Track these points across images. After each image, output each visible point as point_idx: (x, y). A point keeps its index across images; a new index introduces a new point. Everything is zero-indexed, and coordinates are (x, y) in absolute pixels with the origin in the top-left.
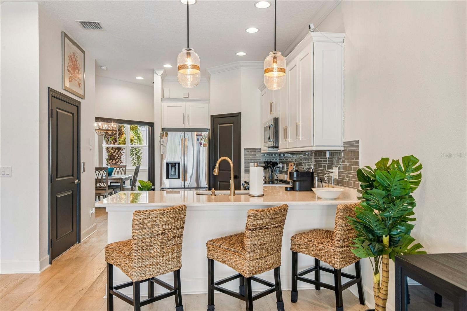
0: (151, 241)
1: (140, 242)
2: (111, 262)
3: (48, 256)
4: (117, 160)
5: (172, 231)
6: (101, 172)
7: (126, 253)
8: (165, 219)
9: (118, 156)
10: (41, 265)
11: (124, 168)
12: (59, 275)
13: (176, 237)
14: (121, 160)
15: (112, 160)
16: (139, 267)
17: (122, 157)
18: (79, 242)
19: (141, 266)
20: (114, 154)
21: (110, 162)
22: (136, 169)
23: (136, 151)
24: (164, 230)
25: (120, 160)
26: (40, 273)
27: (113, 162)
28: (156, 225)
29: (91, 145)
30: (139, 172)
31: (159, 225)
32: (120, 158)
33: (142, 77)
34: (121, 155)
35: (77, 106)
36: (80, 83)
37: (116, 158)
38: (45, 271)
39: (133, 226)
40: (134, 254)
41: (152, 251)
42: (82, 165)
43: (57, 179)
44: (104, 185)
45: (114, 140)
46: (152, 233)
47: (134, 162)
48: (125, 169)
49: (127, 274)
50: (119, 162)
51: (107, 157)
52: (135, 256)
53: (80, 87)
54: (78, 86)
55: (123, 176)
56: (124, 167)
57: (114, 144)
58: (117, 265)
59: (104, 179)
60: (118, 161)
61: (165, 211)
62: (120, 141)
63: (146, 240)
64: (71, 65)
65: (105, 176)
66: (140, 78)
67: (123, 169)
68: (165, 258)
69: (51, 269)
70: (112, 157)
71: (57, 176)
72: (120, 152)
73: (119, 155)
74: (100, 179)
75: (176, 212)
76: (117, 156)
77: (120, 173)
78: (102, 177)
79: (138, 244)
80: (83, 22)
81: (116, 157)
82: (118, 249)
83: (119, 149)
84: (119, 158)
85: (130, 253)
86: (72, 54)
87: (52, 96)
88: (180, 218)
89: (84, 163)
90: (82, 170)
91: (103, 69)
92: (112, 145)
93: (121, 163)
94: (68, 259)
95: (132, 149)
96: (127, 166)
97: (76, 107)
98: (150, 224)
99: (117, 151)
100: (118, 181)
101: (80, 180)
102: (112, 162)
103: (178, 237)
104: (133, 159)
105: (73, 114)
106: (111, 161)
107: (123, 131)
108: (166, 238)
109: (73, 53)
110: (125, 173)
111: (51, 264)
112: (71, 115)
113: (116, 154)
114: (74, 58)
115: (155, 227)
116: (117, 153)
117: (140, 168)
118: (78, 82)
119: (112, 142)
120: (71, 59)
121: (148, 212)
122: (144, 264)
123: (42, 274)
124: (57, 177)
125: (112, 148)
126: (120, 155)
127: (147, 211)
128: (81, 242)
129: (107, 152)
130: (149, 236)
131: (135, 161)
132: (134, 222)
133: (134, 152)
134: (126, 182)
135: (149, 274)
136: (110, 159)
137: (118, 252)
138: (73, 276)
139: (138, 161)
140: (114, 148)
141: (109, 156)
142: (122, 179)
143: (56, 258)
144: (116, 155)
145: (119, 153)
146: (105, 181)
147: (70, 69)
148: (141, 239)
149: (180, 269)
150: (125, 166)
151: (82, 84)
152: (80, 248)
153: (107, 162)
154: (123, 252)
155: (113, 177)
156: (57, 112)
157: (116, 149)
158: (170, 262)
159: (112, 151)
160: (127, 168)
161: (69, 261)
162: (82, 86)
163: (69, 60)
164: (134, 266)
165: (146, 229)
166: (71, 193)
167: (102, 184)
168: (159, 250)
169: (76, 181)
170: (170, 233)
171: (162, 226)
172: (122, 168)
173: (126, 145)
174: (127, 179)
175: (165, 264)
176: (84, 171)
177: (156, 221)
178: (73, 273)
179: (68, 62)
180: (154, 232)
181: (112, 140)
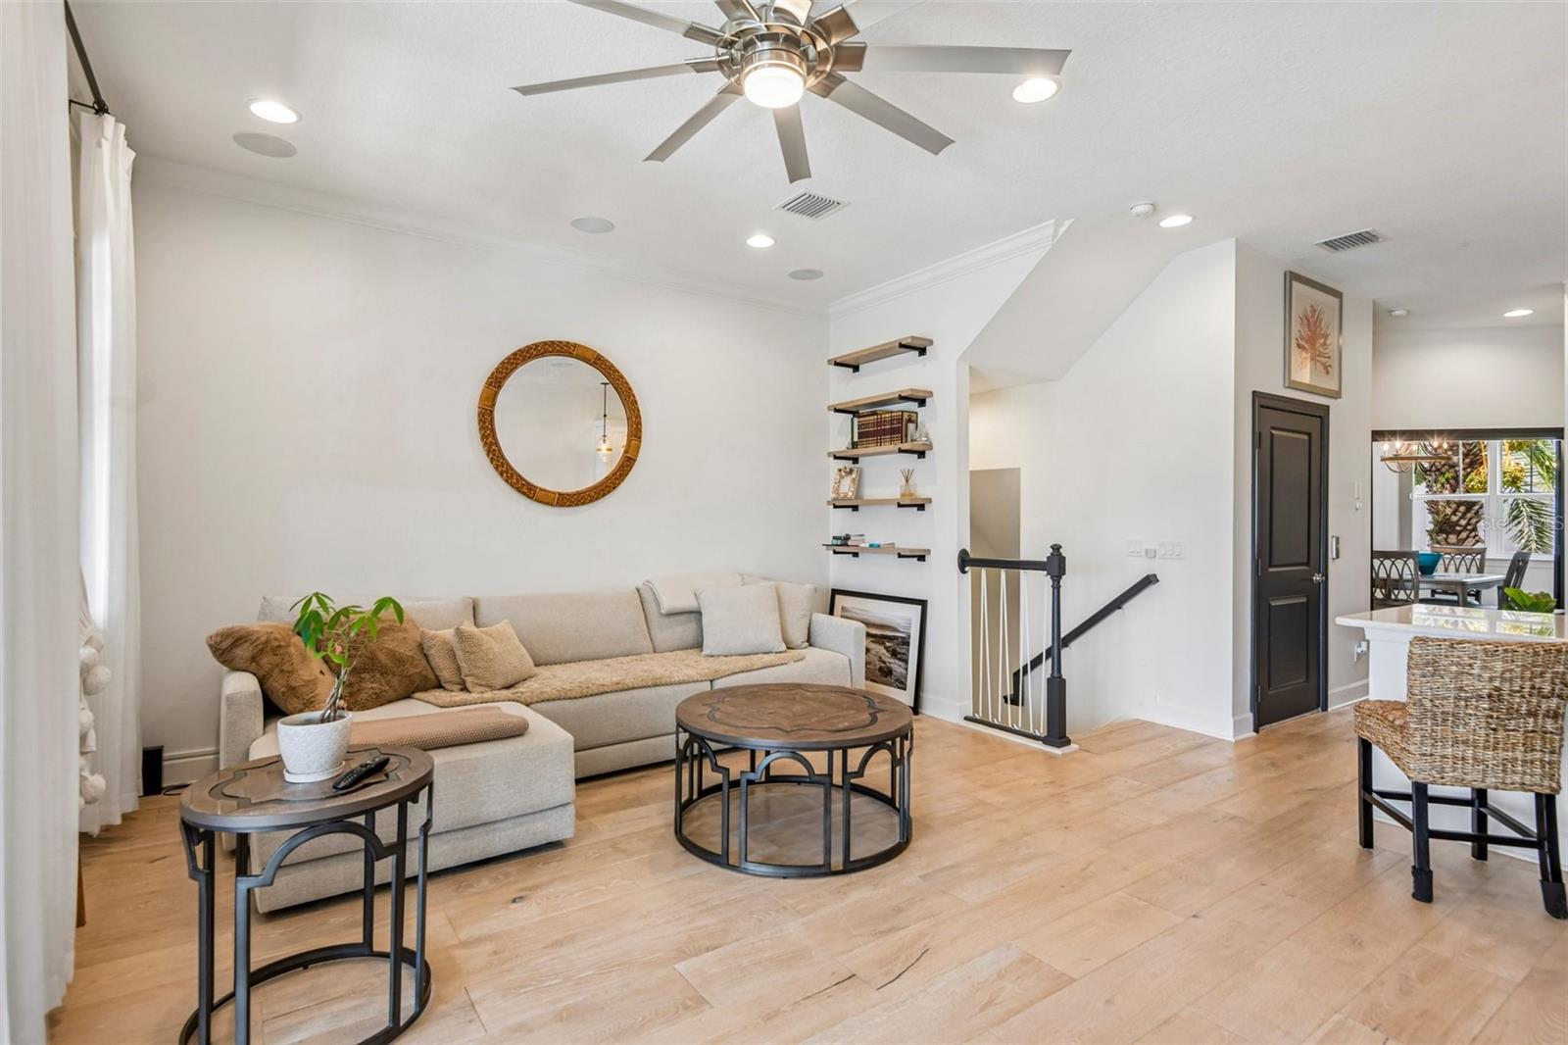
0: (1457, 706)
1: (1428, 704)
2: (1366, 735)
3: (1251, 715)
4: (1464, 535)
5: (1523, 697)
6: (1399, 563)
7: (1397, 722)
8: (1499, 666)
9: (1468, 524)
10: (1237, 727)
11: (1479, 556)
12: (1268, 754)
13: (1541, 716)
14: (1476, 536)
15: (1448, 534)
16: (1424, 755)
17: (1481, 524)
18: (1325, 709)
19: (1431, 755)
20: (1454, 518)
21: (1440, 538)
22: (1513, 561)
23: (1533, 507)
24: (1497, 689)
25: (1473, 534)
26: (1233, 740)
27: (1449, 540)
28: (1471, 675)
29: (1358, 499)
30: (1527, 570)
31: (1480, 676)
32: (1475, 529)
33: (1530, 309)
34: (1477, 522)
35: (1320, 417)
36: (1330, 366)
37: (1458, 528)
38: (1243, 740)
39: (1409, 667)
40: (1412, 726)
41: (1461, 730)
42: (1332, 543)
43: (1271, 570)
44: (1408, 596)
45: (1452, 481)
46: (1461, 689)
47: (1523, 541)
48: (1482, 560)
49: (1397, 765)
50: (1471, 541)
51: (1431, 527)
52: (1416, 729)
53: (1328, 373)
54: (1323, 371)
55: (1474, 578)
56: (1478, 554)
57: (1454, 492)
58: (1378, 743)
59: (1408, 581)
60: (1468, 537)
61: (1500, 648)
62: (1472, 483)
63: (1445, 702)
64: (1305, 332)
65: (1412, 574)
66: (1519, 313)
67: (1474, 559)
68: (1502, 754)
69: (1257, 741)
70: (1445, 527)
71: (1270, 562)
72: (1473, 512)
73: (1470, 519)
74: (1396, 581)
75: (1536, 654)
76: (1463, 522)
77: (1463, 568)
78: (1401, 576)
79: (1422, 705)
80: (1331, 241)
81: (1460, 526)
82: (1381, 712)
83: (1470, 505)
84: (1469, 527)
85: (1406, 722)
86: (1309, 309)
87: (1262, 407)
88: (1550, 671)
89: (1337, 539)
90: (1332, 553)
91: (1398, 317)
92: (1447, 495)
93: (1477, 541)
94: (1293, 734)
95: (1517, 504)
96: (1487, 551)
97: (1319, 419)
98: (1454, 668)
99: (1462, 509)
100: (1453, 588)
101: (1326, 575)
102: (1446, 539)
103: (1546, 716)
104: (1520, 531)
105: (1309, 434)
106: (1444, 536)
107: (1483, 454)
108: (1504, 711)
109: (1312, 306)
110: (1480, 570)
111: (1257, 732)
112: (1306, 437)
113: (1461, 518)
114: (1313, 316)
115: (1470, 677)
116: (1464, 514)
117: (1531, 559)
118: (1323, 364)
119: (1448, 486)
120: (1305, 322)
121: (1447, 643)
122: (1439, 751)
123: (1238, 743)
124: (1271, 566)
125: (1448, 503)
126: (1474, 521)
127: (1445, 640)
128: (1329, 710)
129: (1431, 512)
130: (1453, 696)
131: (1529, 536)
132: (1410, 658)
133: (1524, 513)
134: (1484, 593)
135: (1453, 777)
136: (1441, 531)
137: (1380, 717)
138: (1298, 764)
139: (1542, 537)
140: (1455, 502)
141: (1436, 523)
142: (1463, 584)
143: (1268, 726)
144: (1458, 521)
145: (1469, 515)
146: (1409, 585)
147: (1303, 343)
148: (1430, 698)
149: (1557, 796)
150: (1482, 552)
151: (1336, 366)
152: (1325, 721)
153: (1432, 539)
154: (1391, 718)
155: (1437, 578)
156: (1272, 435)
157: (1460, 504)
158: (1520, 768)
159: (1449, 511)
160: (1487, 557)
161: (1294, 737)
162: (1335, 370)
163: (1302, 324)
164: (1412, 748)
165: (1443, 678)
166: (1305, 600)
167: (1402, 592)
168: (1482, 732)
169: (1317, 578)
170: (1518, 700)
171: (1491, 679)
172: (1470, 554)
173: (1487, 494)
174: (1488, 585)
175: (1501, 768)
176: (1338, 556)
177: (1470, 665)
178: (1300, 757)
179: (1299, 327)
180: (1466, 689)
181: (1447, 480)
